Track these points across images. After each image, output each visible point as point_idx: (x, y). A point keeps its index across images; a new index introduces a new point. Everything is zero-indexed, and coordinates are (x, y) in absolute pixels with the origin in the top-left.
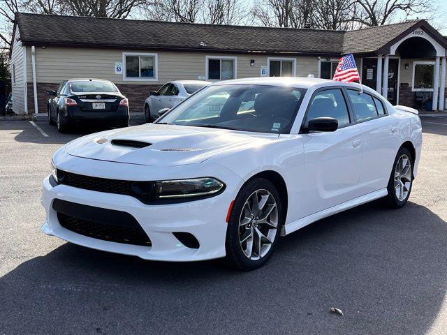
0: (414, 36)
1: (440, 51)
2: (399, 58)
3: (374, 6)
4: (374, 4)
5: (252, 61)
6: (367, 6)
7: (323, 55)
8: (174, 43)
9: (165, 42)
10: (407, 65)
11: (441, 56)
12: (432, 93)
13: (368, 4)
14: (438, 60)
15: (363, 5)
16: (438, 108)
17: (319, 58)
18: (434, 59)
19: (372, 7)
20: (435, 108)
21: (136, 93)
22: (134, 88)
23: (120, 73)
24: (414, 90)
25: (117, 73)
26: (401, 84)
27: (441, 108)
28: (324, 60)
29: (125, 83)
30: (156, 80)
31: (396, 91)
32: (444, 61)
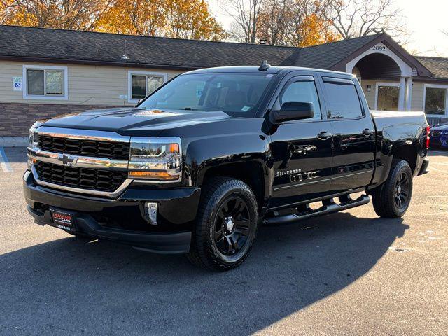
0: (375, 52)
1: (405, 70)
3: (348, 30)
4: (349, 27)
6: (342, 30)
8: (89, 55)
9: (78, 53)
10: (368, 87)
11: (407, 76)
13: (343, 28)
14: (403, 81)
15: (338, 29)
18: (398, 79)
19: (346, 30)
21: (40, 114)
22: (37, 108)
23: (20, 89)
25: (15, 89)
29: (26, 102)
30: (66, 98)
32: (410, 82)
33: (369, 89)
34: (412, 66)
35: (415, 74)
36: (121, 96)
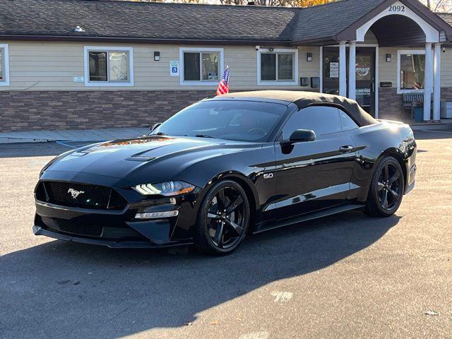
0: (392, 13)
1: (431, 35)
2: (376, 46)
5: (157, 54)
7: (264, 43)
8: (34, 29)
10: (388, 56)
11: (433, 41)
12: (422, 95)
14: (429, 47)
16: (432, 118)
17: (258, 47)
18: (423, 46)
20: (427, 117)
24: (399, 92)
26: (381, 84)
27: (437, 117)
28: (265, 51)
30: (7, 83)
31: (373, 93)
32: (438, 48)
33: (389, 59)
34: (440, 30)
35: (443, 39)
36: (76, 79)
